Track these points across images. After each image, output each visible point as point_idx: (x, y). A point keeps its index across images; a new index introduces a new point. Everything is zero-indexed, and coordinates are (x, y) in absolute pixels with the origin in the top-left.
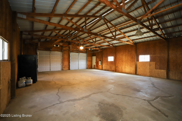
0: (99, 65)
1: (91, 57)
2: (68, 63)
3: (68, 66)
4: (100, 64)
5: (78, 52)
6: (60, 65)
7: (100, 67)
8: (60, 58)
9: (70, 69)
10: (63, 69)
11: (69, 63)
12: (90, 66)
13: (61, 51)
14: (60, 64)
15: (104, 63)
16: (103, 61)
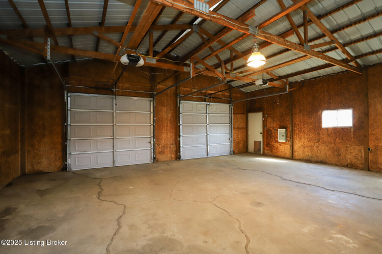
0: (277, 142)
1: (245, 117)
2: (173, 138)
3: (172, 146)
4: (282, 139)
5: (205, 101)
6: (149, 145)
7: (285, 149)
8: (149, 121)
9: (182, 157)
10: (158, 156)
11: (177, 135)
12: (241, 145)
13: (151, 96)
14: (149, 140)
15: (299, 136)
16: (296, 128)
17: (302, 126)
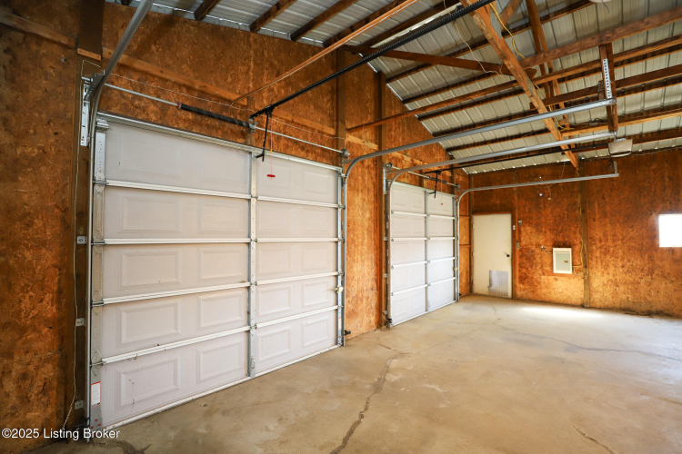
0: (550, 273)
1: (467, 223)
2: (373, 272)
3: (371, 294)
4: (562, 268)
5: (421, 185)
6: (333, 297)
7: (568, 287)
8: (332, 230)
11: (382, 266)
14: (332, 283)
15: (602, 262)
16: (594, 247)
17: (610, 243)
